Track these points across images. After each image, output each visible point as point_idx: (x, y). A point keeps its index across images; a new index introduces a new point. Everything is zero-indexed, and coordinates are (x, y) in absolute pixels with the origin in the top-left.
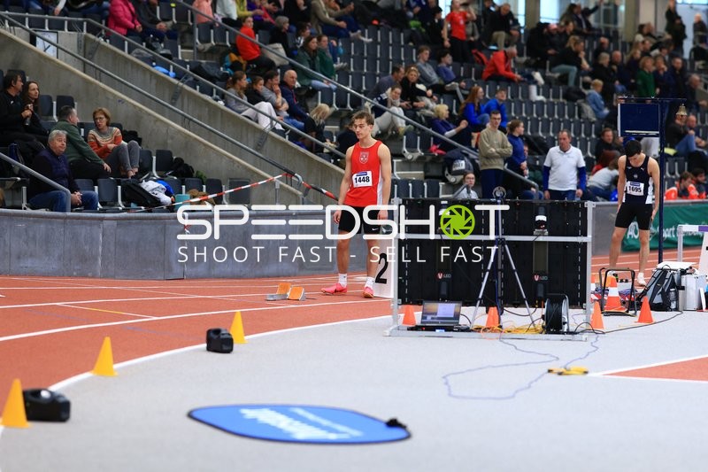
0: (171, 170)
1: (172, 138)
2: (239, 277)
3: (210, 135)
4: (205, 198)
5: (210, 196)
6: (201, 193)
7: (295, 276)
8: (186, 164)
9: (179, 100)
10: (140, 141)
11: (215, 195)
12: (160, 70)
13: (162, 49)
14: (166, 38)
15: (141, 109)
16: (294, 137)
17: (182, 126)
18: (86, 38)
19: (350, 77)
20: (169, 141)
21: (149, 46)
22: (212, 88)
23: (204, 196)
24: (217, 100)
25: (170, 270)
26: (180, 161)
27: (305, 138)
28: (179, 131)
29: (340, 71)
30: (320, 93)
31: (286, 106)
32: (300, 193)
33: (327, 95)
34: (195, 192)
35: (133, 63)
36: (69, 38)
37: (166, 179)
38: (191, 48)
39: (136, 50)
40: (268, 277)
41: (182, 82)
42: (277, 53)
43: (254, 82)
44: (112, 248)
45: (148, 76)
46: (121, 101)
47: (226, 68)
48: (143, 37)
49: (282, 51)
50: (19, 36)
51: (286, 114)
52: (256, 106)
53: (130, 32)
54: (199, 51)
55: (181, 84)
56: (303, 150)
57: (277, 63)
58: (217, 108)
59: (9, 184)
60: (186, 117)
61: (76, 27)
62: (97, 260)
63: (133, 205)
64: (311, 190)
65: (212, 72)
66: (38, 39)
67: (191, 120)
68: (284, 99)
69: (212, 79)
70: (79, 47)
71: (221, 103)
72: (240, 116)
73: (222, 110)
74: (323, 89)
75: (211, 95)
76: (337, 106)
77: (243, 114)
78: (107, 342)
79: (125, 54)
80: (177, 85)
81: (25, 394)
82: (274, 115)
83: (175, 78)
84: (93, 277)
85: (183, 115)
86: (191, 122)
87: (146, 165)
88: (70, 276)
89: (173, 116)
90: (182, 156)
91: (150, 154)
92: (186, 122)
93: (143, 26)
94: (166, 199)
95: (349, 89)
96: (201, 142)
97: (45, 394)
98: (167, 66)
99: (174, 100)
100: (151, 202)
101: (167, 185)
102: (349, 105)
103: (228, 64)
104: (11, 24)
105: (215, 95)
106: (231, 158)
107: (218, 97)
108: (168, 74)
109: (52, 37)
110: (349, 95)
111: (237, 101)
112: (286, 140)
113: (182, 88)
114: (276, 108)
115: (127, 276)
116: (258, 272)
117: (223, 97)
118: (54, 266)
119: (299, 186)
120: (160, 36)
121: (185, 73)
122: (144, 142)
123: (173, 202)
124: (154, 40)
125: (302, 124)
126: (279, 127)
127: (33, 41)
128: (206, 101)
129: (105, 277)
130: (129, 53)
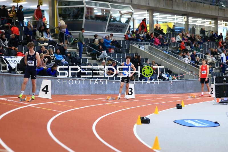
0: (168, 72)
2: (183, 93)
3: (176, 65)
4: (175, 77)
7: (194, 93)
9: (169, 58)
11: (177, 77)
12: (165, 52)
13: (165, 48)
14: (166, 46)
15: (161, 60)
16: (193, 65)
18: (150, 46)
20: (167, 66)
21: (163, 47)
22: (175, 55)
25: (168, 92)
26: (170, 70)
27: (195, 65)
28: (169, 64)
29: (202, 51)
31: (191, 58)
32: (194, 76)
33: (199, 55)
34: (173, 76)
35: (160, 51)
36: (146, 46)
37: (167, 74)
38: (171, 47)
39: (160, 48)
40: (188, 93)
42: (188, 48)
43: (184, 53)
45: (163, 53)
46: (157, 59)
47: (178, 51)
48: (161, 46)
49: (189, 47)
50: (137, 46)
51: (191, 60)
52: (185, 58)
53: (159, 45)
54: (173, 48)
55: (169, 55)
56: (195, 67)
57: (189, 49)
58: (177, 59)
61: (148, 44)
62: (153, 91)
63: (160, 80)
65: (176, 52)
66: (140, 47)
69: (175, 53)
70: (149, 48)
71: (177, 58)
72: (181, 61)
74: (198, 55)
75: (175, 56)
76: (201, 58)
79: (158, 49)
82: (188, 60)
83: (168, 53)
84: (153, 94)
86: (172, 62)
87: (163, 71)
88: (149, 94)
89: (168, 61)
90: (170, 69)
91: (163, 69)
92: (170, 62)
93: (161, 43)
94: (167, 78)
96: (174, 66)
97: (145, 118)
98: (166, 51)
99: (168, 58)
100: (164, 79)
103: (179, 50)
104: (135, 44)
106: (180, 69)
109: (143, 46)
110: (203, 55)
112: (191, 65)
114: (189, 59)
115: (160, 94)
116: (186, 92)
117: (178, 57)
118: (145, 92)
119: (194, 74)
120: (165, 45)
121: (170, 52)
124: (163, 46)
125: (194, 62)
126: (189, 63)
128: (175, 58)
129: (155, 94)
130: (159, 49)
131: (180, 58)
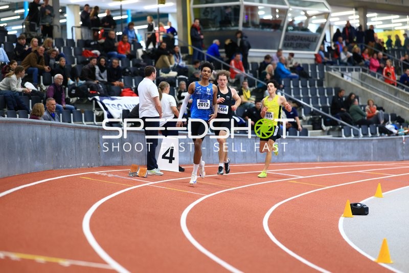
0: (396, 120)
8: (402, 118)
9: (398, 95)
10: (384, 111)
15: (384, 99)
17: (399, 104)
18: (362, 74)
20: (395, 110)
25: (398, 157)
26: (399, 117)
28: (399, 106)
34: (406, 128)
35: (380, 82)
36: (355, 74)
37: (395, 123)
44: (376, 150)
45: (385, 86)
46: (376, 96)
50: (337, 74)
59: (337, 129)
61: (358, 70)
62: (371, 155)
63: (383, 134)
66: (344, 76)
70: (360, 77)
78: (379, 185)
79: (377, 79)
80: (397, 89)
81: (351, 204)
84: (370, 161)
85: (399, 100)
87: (387, 119)
88: (362, 161)
89: (396, 100)
90: (400, 115)
91: (388, 115)
92: (401, 102)
94: (395, 131)
97: (359, 205)
99: (396, 94)
100: (390, 133)
104: (334, 70)
109: (350, 74)
113: (399, 90)
115: (382, 160)
118: (356, 157)
122: (386, 110)
123: (398, 132)
127: (342, 76)
129: (374, 161)
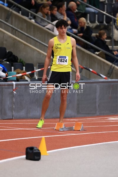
0: (6, 58)
1: (6, 40)
3: (27, 39)
4: (24, 74)
5: (27, 73)
6: (22, 71)
7: (74, 117)
8: (14, 56)
9: (10, 19)
11: (30, 72)
17: (12, 33)
19: (106, 6)
20: (5, 42)
22: (28, 12)
23: (24, 73)
24: (31, 19)
25: (5, 114)
26: (10, 53)
28: (10, 37)
30: (88, 15)
31: (70, 22)
33: (92, 16)
34: (19, 70)
37: (3, 63)
41: (12, 9)
55: (11, 10)
58: (31, 24)
60: (14, 29)
64: (84, 70)
67: (16, 30)
68: (68, 19)
71: (33, 21)
72: (44, 28)
73: (34, 25)
74: (90, 13)
75: (28, 16)
76: (98, 22)
77: (46, 27)
80: (9, 11)
83: (8, 6)
85: (12, 27)
86: (17, 32)
89: (7, 28)
90: (12, 50)
92: (13, 31)
95: (105, 13)
96: (22, 43)
98: (3, 0)
99: (7, 19)
101: (3, 66)
102: (105, 22)
105: (30, 17)
106: (39, 52)
107: (32, 17)
108: (4, 4)
110: (105, 16)
111: (42, 19)
113: (11, 12)
117: (35, 17)
121: (13, 4)
123: (7, 76)
128: (25, 20)
131: (39, 20)
